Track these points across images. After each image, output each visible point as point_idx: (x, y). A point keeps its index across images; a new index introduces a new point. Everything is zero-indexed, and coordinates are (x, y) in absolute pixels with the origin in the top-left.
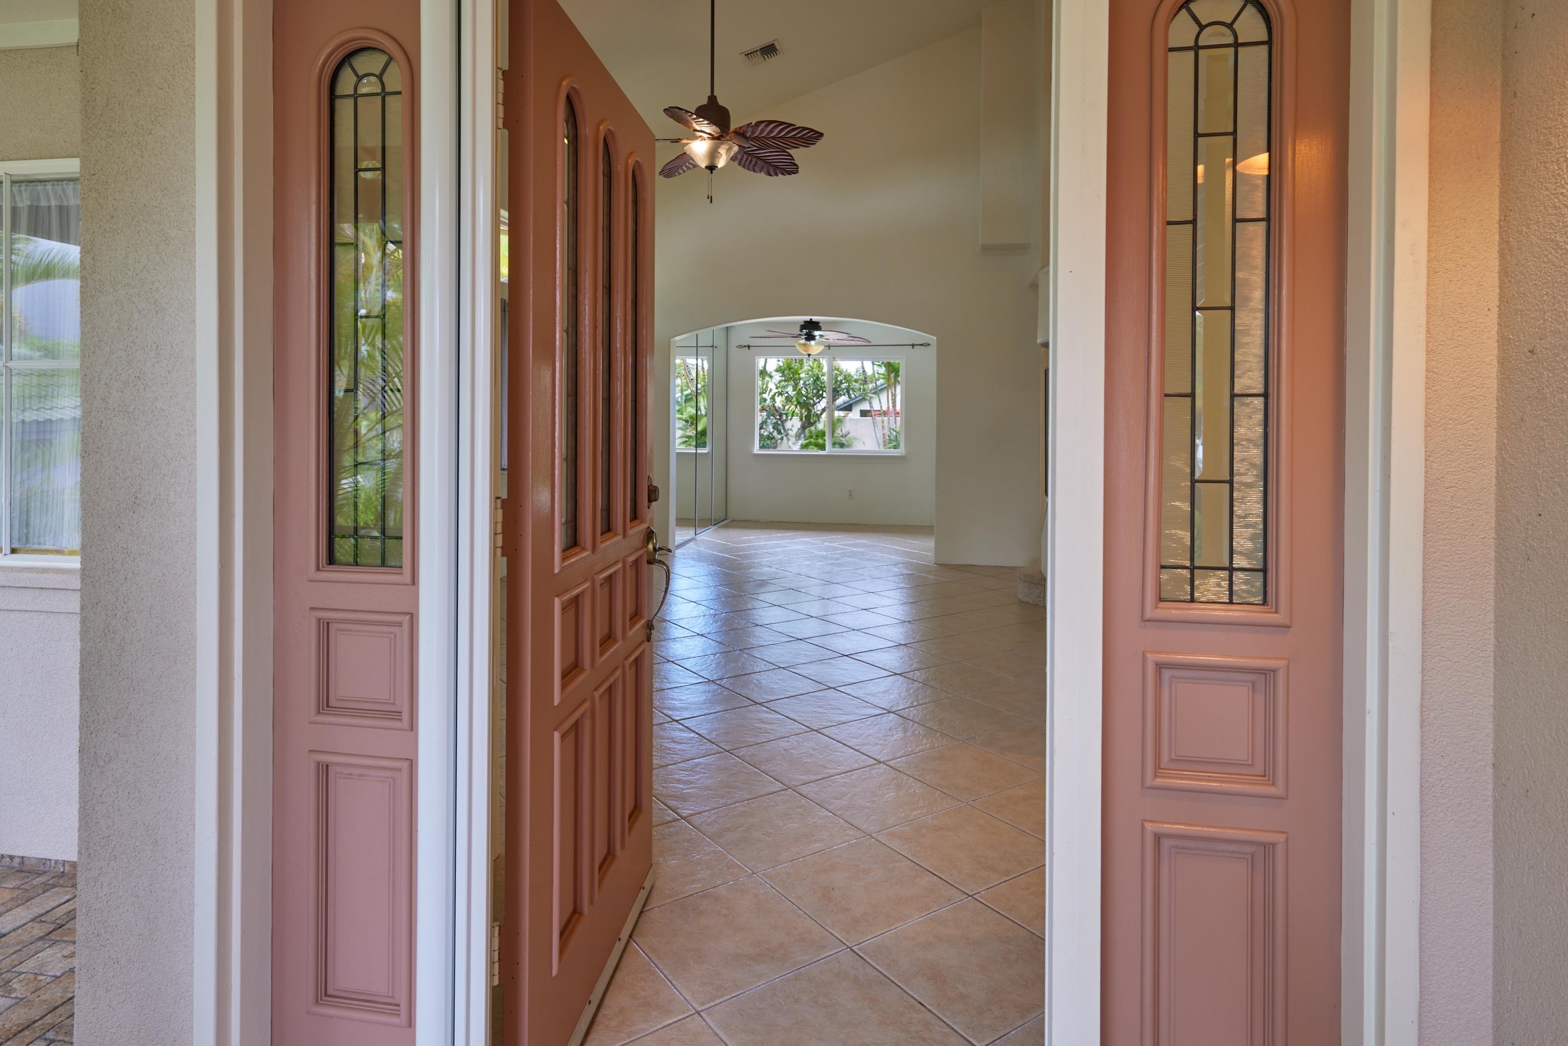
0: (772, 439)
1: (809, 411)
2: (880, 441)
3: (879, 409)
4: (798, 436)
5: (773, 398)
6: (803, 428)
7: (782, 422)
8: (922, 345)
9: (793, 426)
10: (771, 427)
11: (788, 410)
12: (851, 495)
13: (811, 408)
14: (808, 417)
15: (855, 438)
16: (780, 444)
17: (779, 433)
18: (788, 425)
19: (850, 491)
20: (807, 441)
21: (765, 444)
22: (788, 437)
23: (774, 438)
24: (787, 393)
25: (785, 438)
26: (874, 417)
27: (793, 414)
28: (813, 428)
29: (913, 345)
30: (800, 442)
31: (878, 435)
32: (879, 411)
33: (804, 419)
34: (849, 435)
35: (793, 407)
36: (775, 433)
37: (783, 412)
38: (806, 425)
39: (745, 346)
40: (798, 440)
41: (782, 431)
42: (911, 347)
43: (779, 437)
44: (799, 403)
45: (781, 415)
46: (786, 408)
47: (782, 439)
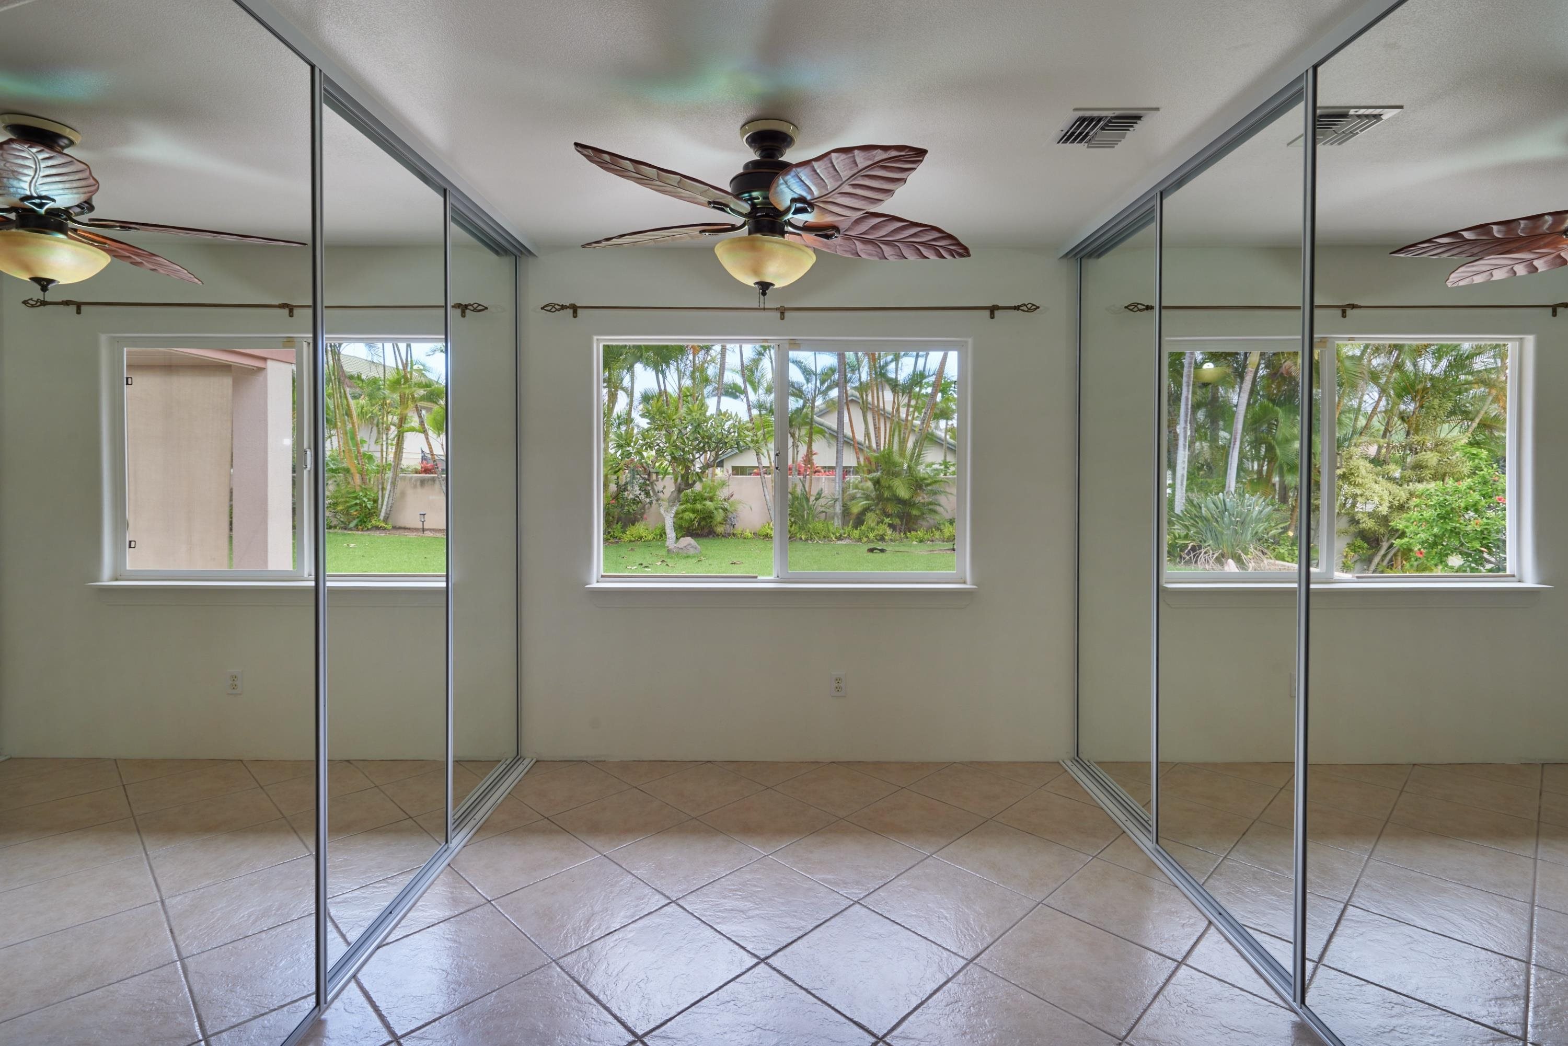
0: (638, 503)
1: (688, 468)
2: (769, 504)
3: (768, 465)
4: (673, 501)
5: (639, 453)
6: (680, 490)
7: (652, 483)
8: (1017, 308)
9: (664, 488)
10: (637, 488)
11: (659, 467)
12: (838, 689)
13: (689, 465)
14: (685, 477)
15: (740, 502)
16: (649, 508)
17: (647, 494)
18: (659, 486)
19: (838, 680)
20: (683, 507)
21: (631, 510)
22: (659, 502)
23: (640, 502)
24: (658, 445)
25: (654, 502)
26: (763, 475)
27: (666, 473)
28: (689, 491)
29: (993, 310)
30: (675, 509)
31: (767, 497)
32: (768, 467)
33: (680, 479)
34: (732, 499)
35: (666, 463)
36: (642, 497)
37: (652, 470)
38: (683, 486)
39: (563, 307)
40: (671, 506)
41: (651, 492)
42: (987, 313)
43: (648, 501)
44: (674, 458)
45: (649, 474)
46: (657, 464)
47: (651, 503)
